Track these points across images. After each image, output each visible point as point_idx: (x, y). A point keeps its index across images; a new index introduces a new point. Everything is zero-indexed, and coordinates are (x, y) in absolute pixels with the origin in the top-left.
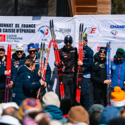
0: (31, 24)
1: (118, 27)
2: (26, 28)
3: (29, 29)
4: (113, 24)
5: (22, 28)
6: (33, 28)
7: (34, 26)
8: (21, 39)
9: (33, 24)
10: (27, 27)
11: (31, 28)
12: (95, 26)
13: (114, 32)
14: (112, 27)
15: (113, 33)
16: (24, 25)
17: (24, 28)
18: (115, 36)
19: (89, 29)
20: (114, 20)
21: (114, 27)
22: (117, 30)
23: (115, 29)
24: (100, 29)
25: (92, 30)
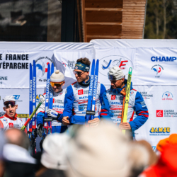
0: (21, 54)
1: (163, 59)
2: (13, 62)
3: (17, 62)
4: (156, 55)
5: (6, 62)
6: (25, 61)
7: (27, 57)
8: (5, 78)
9: (25, 54)
10: (15, 58)
11: (21, 61)
12: (126, 57)
13: (157, 68)
14: (154, 59)
15: (155, 70)
16: (10, 56)
17: (9, 61)
18: (159, 74)
19: (116, 63)
20: (157, 48)
21: (157, 59)
22: (163, 64)
23: (158, 63)
24: (134, 62)
25: (121, 65)
